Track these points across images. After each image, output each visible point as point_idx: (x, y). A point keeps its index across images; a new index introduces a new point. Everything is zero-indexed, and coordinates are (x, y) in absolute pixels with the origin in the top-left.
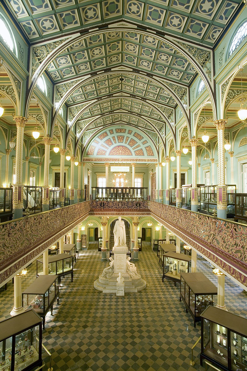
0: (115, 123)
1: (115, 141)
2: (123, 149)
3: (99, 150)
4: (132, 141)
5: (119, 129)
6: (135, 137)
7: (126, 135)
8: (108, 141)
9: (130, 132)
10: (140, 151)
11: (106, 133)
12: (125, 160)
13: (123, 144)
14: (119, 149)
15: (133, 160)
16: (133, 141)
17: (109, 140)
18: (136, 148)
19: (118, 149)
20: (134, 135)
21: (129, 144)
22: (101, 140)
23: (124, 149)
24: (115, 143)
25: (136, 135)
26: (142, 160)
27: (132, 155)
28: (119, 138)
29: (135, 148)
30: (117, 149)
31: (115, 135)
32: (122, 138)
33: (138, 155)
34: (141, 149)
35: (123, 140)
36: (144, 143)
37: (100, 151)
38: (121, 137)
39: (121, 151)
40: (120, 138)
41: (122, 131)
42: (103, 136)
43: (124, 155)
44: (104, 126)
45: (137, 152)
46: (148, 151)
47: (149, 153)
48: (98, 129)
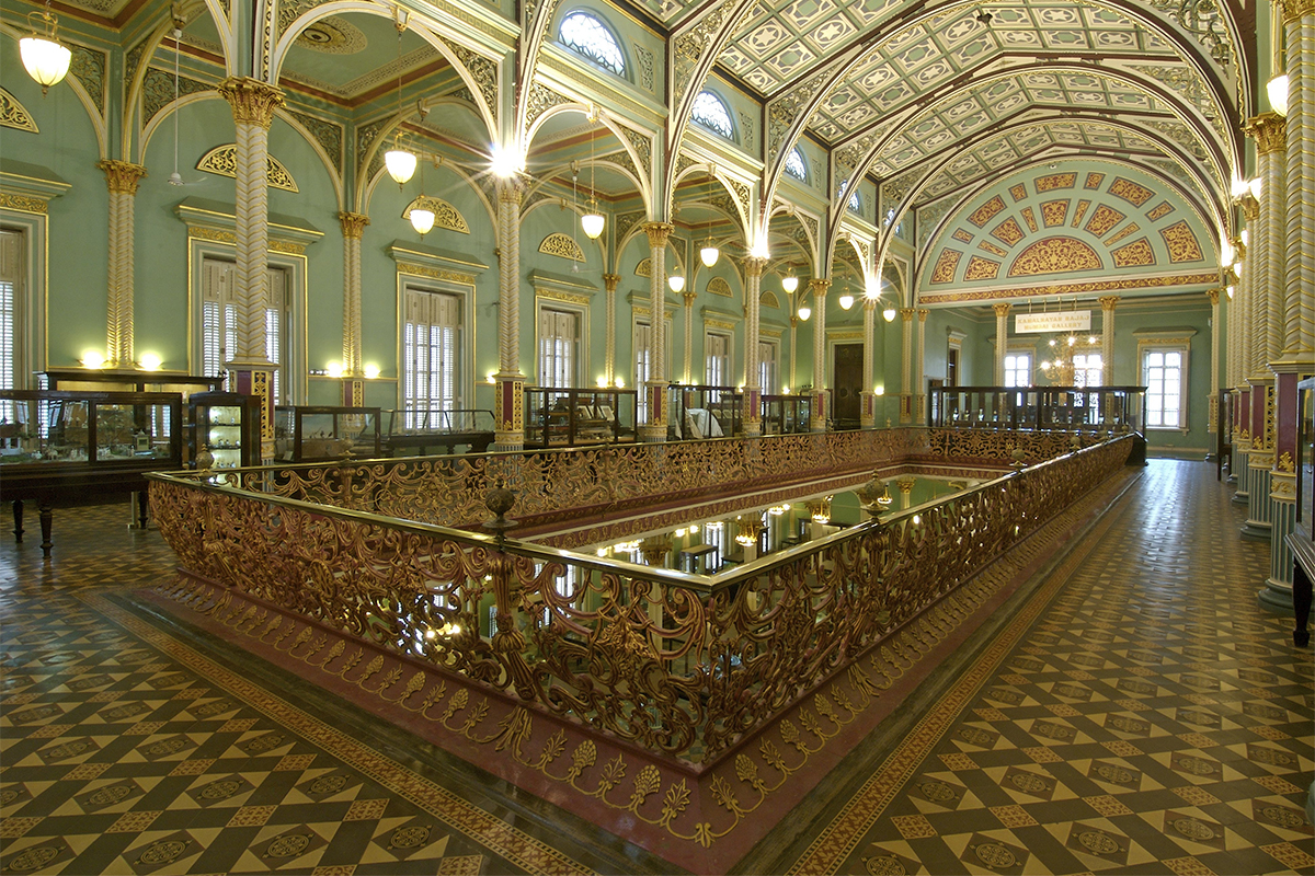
0: (1033, 158)
1: (1031, 223)
2: (1065, 250)
3: (974, 261)
4: (1103, 212)
5: (1047, 178)
6: (1117, 195)
7: (1077, 194)
8: (1006, 226)
9: (1093, 182)
10: (1138, 247)
11: (998, 199)
12: (1071, 288)
13: (1066, 231)
14: (1046, 252)
15: (1108, 286)
16: (1107, 213)
17: (1009, 225)
18: (1119, 239)
19: (1043, 252)
20: (1110, 191)
21: (1088, 228)
22: (981, 227)
23: (1068, 248)
24: (1034, 229)
25: (1119, 189)
26: (1146, 283)
27: (1101, 266)
28: (1047, 210)
29: (1113, 240)
30: (1040, 251)
31: (1034, 200)
32: (1062, 208)
33: (1127, 263)
34: (1144, 240)
35: (1064, 214)
36: (1153, 216)
37: (978, 267)
38: (1055, 208)
39: (1054, 259)
40: (1051, 209)
41: (1062, 184)
42: (988, 212)
43: (1067, 270)
44: (989, 178)
45: (1124, 255)
46: (1176, 243)
47: (1178, 251)
48: (968, 191)
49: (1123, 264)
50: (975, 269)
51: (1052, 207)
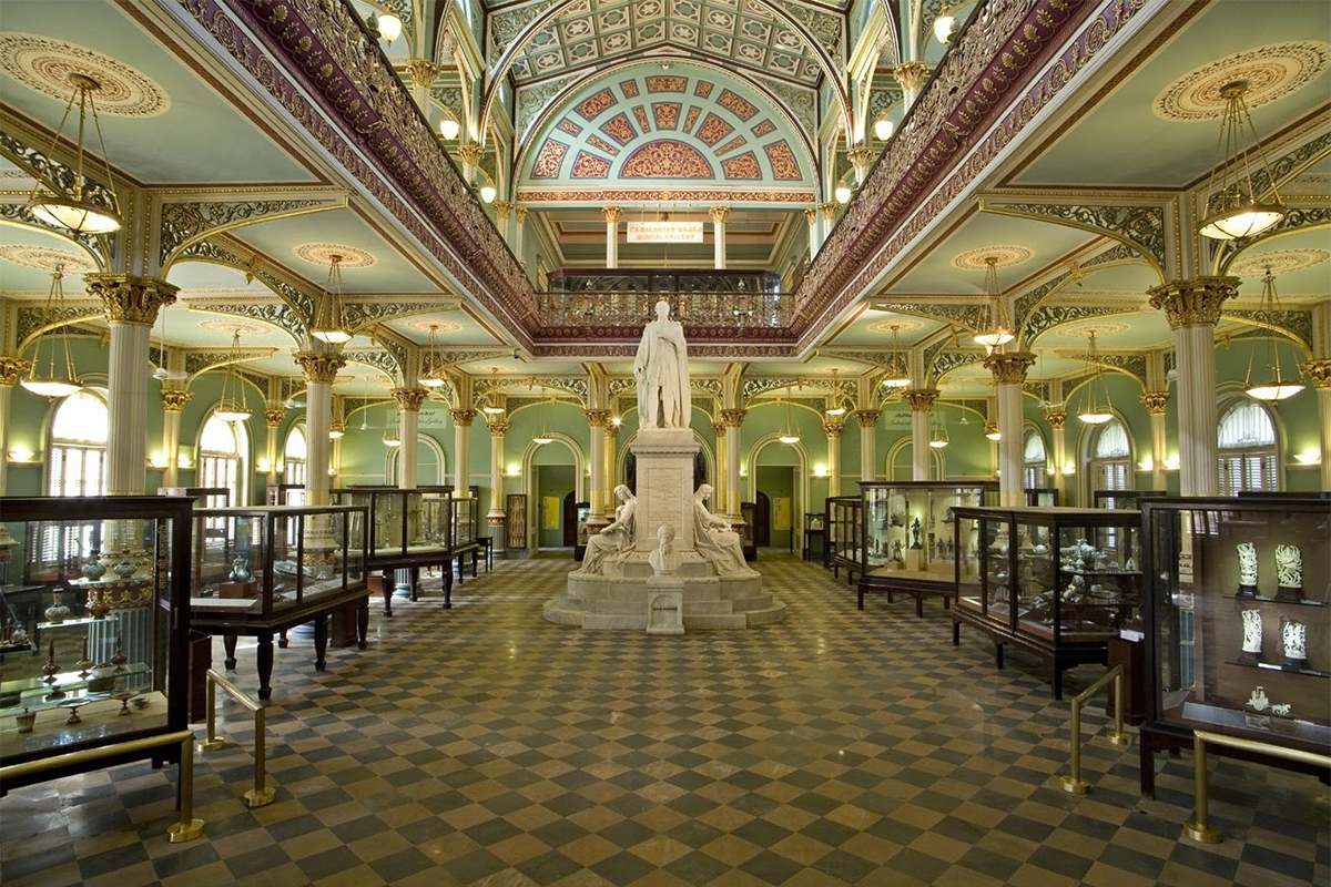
0: (645, 54)
1: (643, 123)
2: (678, 155)
3: (582, 157)
4: (713, 121)
5: (658, 79)
6: (726, 106)
7: (687, 99)
8: (617, 123)
9: (703, 90)
10: (745, 160)
11: (608, 92)
12: (685, 195)
13: (678, 135)
14: (659, 155)
15: (718, 195)
16: (716, 123)
17: (620, 121)
18: (729, 150)
19: (655, 154)
20: (719, 102)
21: (698, 135)
22: (590, 120)
23: (680, 153)
24: (646, 130)
25: (728, 101)
26: (754, 197)
27: (712, 176)
28: (659, 111)
29: (723, 151)
30: (652, 153)
31: (646, 100)
32: (674, 111)
33: (736, 175)
34: (751, 154)
35: (676, 118)
36: (760, 131)
37: (586, 164)
38: (667, 110)
39: (667, 163)
40: (663, 111)
41: (673, 87)
42: (597, 105)
43: (680, 176)
44: (600, 66)
45: (733, 167)
46: (778, 161)
47: (781, 169)
48: (577, 77)
49: (733, 176)
50: (584, 166)
51: (664, 109)
